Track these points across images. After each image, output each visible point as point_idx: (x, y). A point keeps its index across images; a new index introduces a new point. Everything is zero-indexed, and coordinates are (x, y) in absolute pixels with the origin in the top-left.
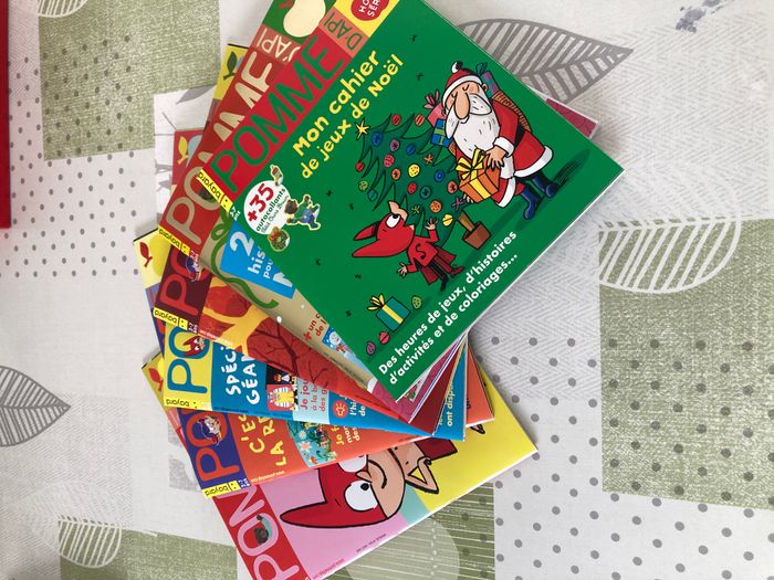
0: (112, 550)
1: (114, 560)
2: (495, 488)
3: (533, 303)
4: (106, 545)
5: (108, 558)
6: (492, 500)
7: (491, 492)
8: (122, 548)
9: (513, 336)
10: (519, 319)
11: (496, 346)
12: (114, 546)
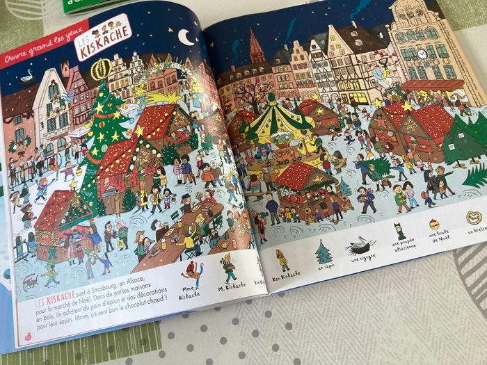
0: (23, 14)
1: (15, 18)
2: (158, 351)
3: (332, 355)
4: (26, 9)
5: (16, 12)
6: (147, 350)
7: (154, 348)
8: (27, 22)
9: (297, 343)
10: (314, 346)
11: (284, 327)
12: (27, 15)
